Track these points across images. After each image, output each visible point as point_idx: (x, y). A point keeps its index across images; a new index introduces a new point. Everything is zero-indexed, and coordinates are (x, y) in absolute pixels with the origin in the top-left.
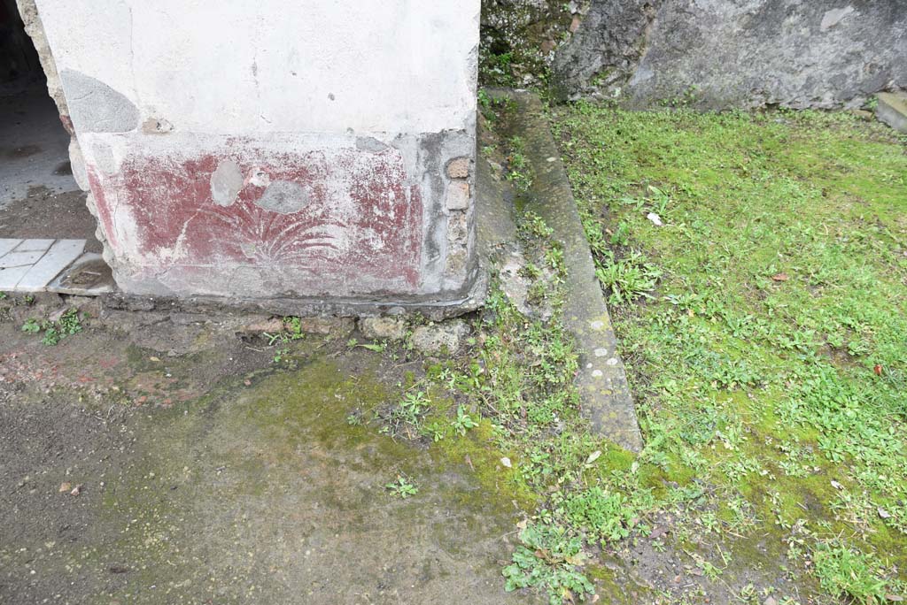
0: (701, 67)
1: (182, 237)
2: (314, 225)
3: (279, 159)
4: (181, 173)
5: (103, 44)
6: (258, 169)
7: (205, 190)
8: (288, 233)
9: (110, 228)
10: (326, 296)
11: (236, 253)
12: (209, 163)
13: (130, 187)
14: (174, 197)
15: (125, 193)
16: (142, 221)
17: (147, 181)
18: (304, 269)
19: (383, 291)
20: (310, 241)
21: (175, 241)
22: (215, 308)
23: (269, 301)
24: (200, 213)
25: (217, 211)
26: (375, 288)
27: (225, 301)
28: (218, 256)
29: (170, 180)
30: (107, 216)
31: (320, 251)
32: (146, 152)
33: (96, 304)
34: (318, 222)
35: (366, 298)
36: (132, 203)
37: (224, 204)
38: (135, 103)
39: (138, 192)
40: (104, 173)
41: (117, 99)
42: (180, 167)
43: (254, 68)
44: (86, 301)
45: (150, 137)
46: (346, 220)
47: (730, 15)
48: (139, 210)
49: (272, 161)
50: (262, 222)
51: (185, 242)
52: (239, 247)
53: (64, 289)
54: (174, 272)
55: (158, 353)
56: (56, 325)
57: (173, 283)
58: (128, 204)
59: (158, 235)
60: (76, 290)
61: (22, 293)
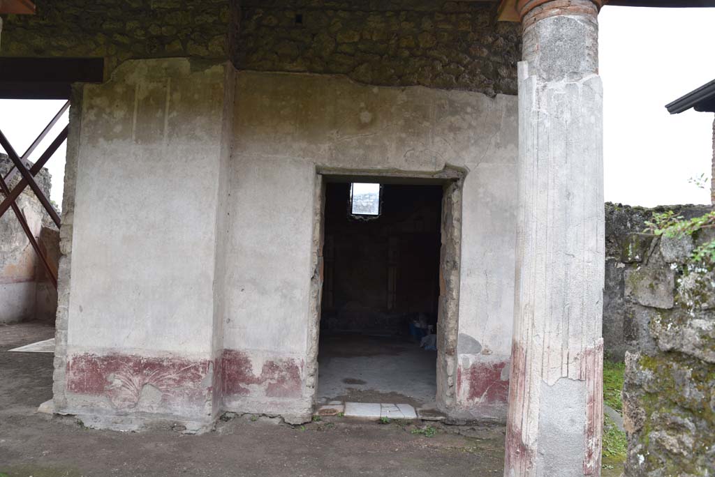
0: (610, 342)
1: (485, 393)
4: (492, 369)
5: (476, 326)
7: (498, 375)
9: (459, 389)
12: (502, 365)
13: (472, 373)
14: (487, 377)
15: (469, 375)
16: (472, 386)
17: (479, 371)
21: (482, 395)
22: (491, 423)
24: (494, 384)
25: (500, 383)
27: (496, 420)
28: (497, 401)
29: (487, 371)
30: (459, 385)
32: (481, 361)
33: (437, 424)
36: (471, 380)
37: (504, 380)
38: (481, 344)
39: (474, 375)
40: (465, 369)
41: (475, 343)
42: (492, 366)
44: (432, 423)
45: (484, 355)
47: (618, 318)
48: (472, 382)
51: (485, 395)
53: (425, 418)
54: (478, 408)
55: (478, 439)
56: (425, 431)
57: (476, 413)
58: (469, 380)
59: (476, 392)
60: (431, 418)
61: (406, 420)
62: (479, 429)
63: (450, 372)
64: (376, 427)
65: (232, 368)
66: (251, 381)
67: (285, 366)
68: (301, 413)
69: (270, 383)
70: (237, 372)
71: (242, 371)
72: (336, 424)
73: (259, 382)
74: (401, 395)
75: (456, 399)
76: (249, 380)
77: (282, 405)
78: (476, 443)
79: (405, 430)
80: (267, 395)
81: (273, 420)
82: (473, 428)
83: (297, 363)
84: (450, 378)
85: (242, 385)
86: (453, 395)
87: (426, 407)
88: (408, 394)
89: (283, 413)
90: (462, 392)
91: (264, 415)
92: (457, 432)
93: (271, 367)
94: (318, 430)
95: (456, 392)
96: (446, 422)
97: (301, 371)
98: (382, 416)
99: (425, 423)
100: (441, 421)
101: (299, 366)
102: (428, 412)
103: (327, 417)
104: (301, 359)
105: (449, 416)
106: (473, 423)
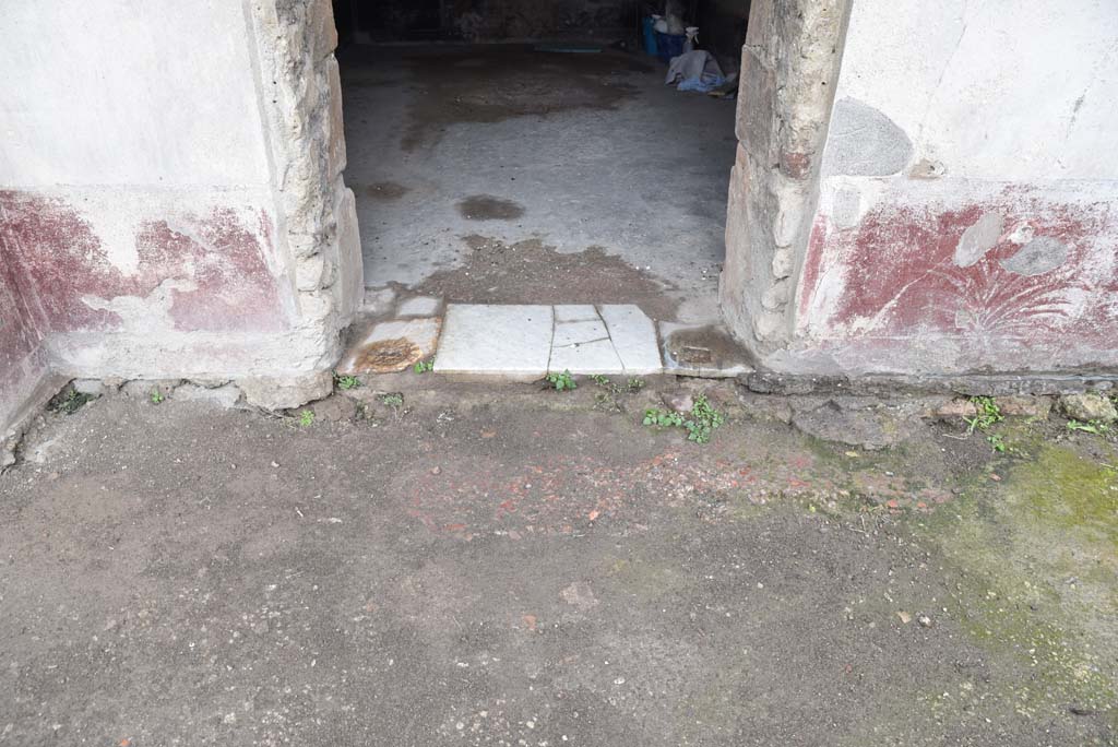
1: (892, 303)
2: (1056, 288)
3: (1055, 211)
4: (931, 227)
5: (909, 69)
6: (1026, 223)
7: (948, 247)
8: (1020, 299)
9: (808, 294)
10: (1025, 371)
11: (945, 322)
12: (971, 215)
13: (861, 243)
14: (906, 256)
15: (851, 249)
16: (854, 283)
17: (886, 235)
18: (1016, 340)
19: (1094, 364)
20: (1041, 307)
21: (879, 310)
22: (890, 388)
23: (959, 379)
24: (929, 274)
25: (950, 272)
26: (1086, 360)
27: (906, 380)
28: (923, 327)
29: (913, 235)
30: (812, 278)
31: (1046, 319)
32: (902, 201)
33: (725, 387)
34: (1063, 285)
35: (1070, 373)
36: (853, 262)
37: (963, 264)
38: (913, 141)
39: (868, 249)
40: (837, 228)
41: (892, 134)
42: (934, 218)
43: (1079, 103)
44: (710, 384)
45: (915, 182)
46: (1096, 282)
48: (857, 272)
49: (1045, 214)
50: (997, 286)
51: (890, 310)
52: (954, 315)
53: (689, 370)
54: (859, 347)
55: (849, 447)
56: (688, 416)
57: (850, 359)
58: (848, 263)
59: (863, 302)
60: (705, 370)
61: (629, 377)
62: (854, 406)
63: (787, 229)
64: (533, 399)
65: (38, 249)
66: (111, 287)
67: (209, 235)
68: (299, 372)
69: (176, 292)
70: (59, 263)
71: (73, 261)
72: (410, 398)
73: (139, 288)
74: (616, 261)
75: (791, 319)
76: (105, 285)
77: (235, 352)
78: (845, 464)
79: (624, 411)
80: (177, 327)
81: (217, 393)
82: (832, 402)
83: (248, 221)
84: (780, 255)
85: (92, 302)
86: (784, 306)
87: (691, 318)
88: (638, 257)
89: (240, 374)
90: (815, 300)
91: (185, 381)
92: (784, 416)
93: (163, 239)
94: (354, 421)
95: (798, 299)
96: (754, 384)
97: (266, 250)
98: (553, 369)
99: (687, 384)
100: (737, 381)
101: (257, 233)
102: (695, 342)
103: (381, 376)
104: (259, 209)
105: (764, 363)
106: (836, 388)
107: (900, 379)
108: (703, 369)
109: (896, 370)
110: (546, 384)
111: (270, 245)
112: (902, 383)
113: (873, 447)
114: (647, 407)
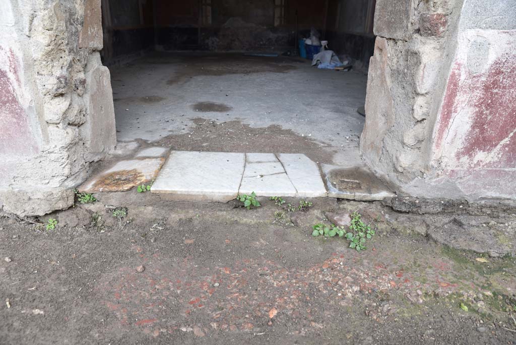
1: (506, 141)
9: (443, 131)
13: (487, 88)
15: (479, 93)
16: (479, 123)
17: (507, 82)
21: (496, 145)
22: (499, 210)
27: (512, 203)
30: (447, 118)
33: (373, 209)
36: (480, 105)
39: (492, 93)
40: (470, 73)
44: (362, 206)
48: (482, 113)
51: (505, 146)
53: (347, 194)
54: (477, 176)
55: (478, 254)
56: (348, 230)
57: (469, 186)
58: (475, 105)
59: (484, 138)
60: (359, 195)
61: (301, 199)
62: (474, 223)
63: (426, 80)
64: (227, 215)
68: (47, 188)
72: (132, 211)
74: (289, 132)
75: (427, 152)
78: (479, 268)
79: (297, 225)
86: (423, 144)
90: (448, 136)
92: (422, 230)
94: (87, 228)
95: (435, 135)
96: (397, 206)
97: (15, 84)
98: (243, 191)
99: (345, 206)
100: (383, 203)
101: (8, 70)
102: (348, 176)
103: (111, 194)
104: (8, 49)
105: (403, 190)
106: (458, 209)
107: (507, 202)
108: (357, 194)
109: (504, 196)
110: (237, 204)
111: (18, 80)
112: (509, 205)
113: (498, 255)
114: (315, 222)
